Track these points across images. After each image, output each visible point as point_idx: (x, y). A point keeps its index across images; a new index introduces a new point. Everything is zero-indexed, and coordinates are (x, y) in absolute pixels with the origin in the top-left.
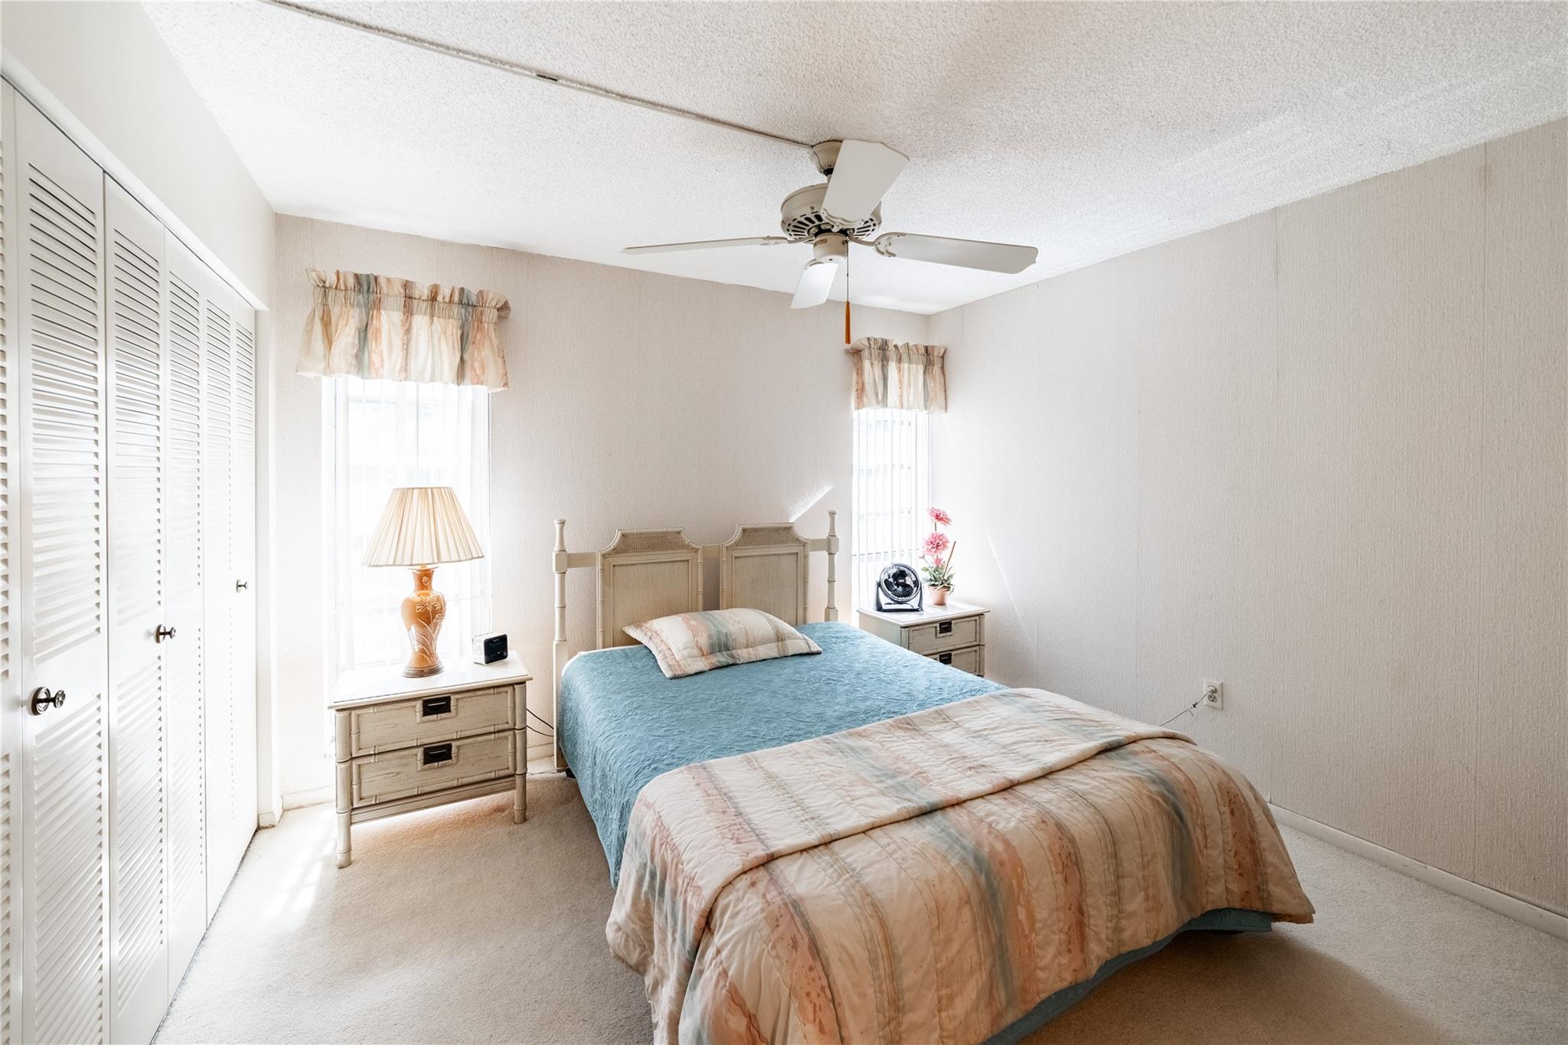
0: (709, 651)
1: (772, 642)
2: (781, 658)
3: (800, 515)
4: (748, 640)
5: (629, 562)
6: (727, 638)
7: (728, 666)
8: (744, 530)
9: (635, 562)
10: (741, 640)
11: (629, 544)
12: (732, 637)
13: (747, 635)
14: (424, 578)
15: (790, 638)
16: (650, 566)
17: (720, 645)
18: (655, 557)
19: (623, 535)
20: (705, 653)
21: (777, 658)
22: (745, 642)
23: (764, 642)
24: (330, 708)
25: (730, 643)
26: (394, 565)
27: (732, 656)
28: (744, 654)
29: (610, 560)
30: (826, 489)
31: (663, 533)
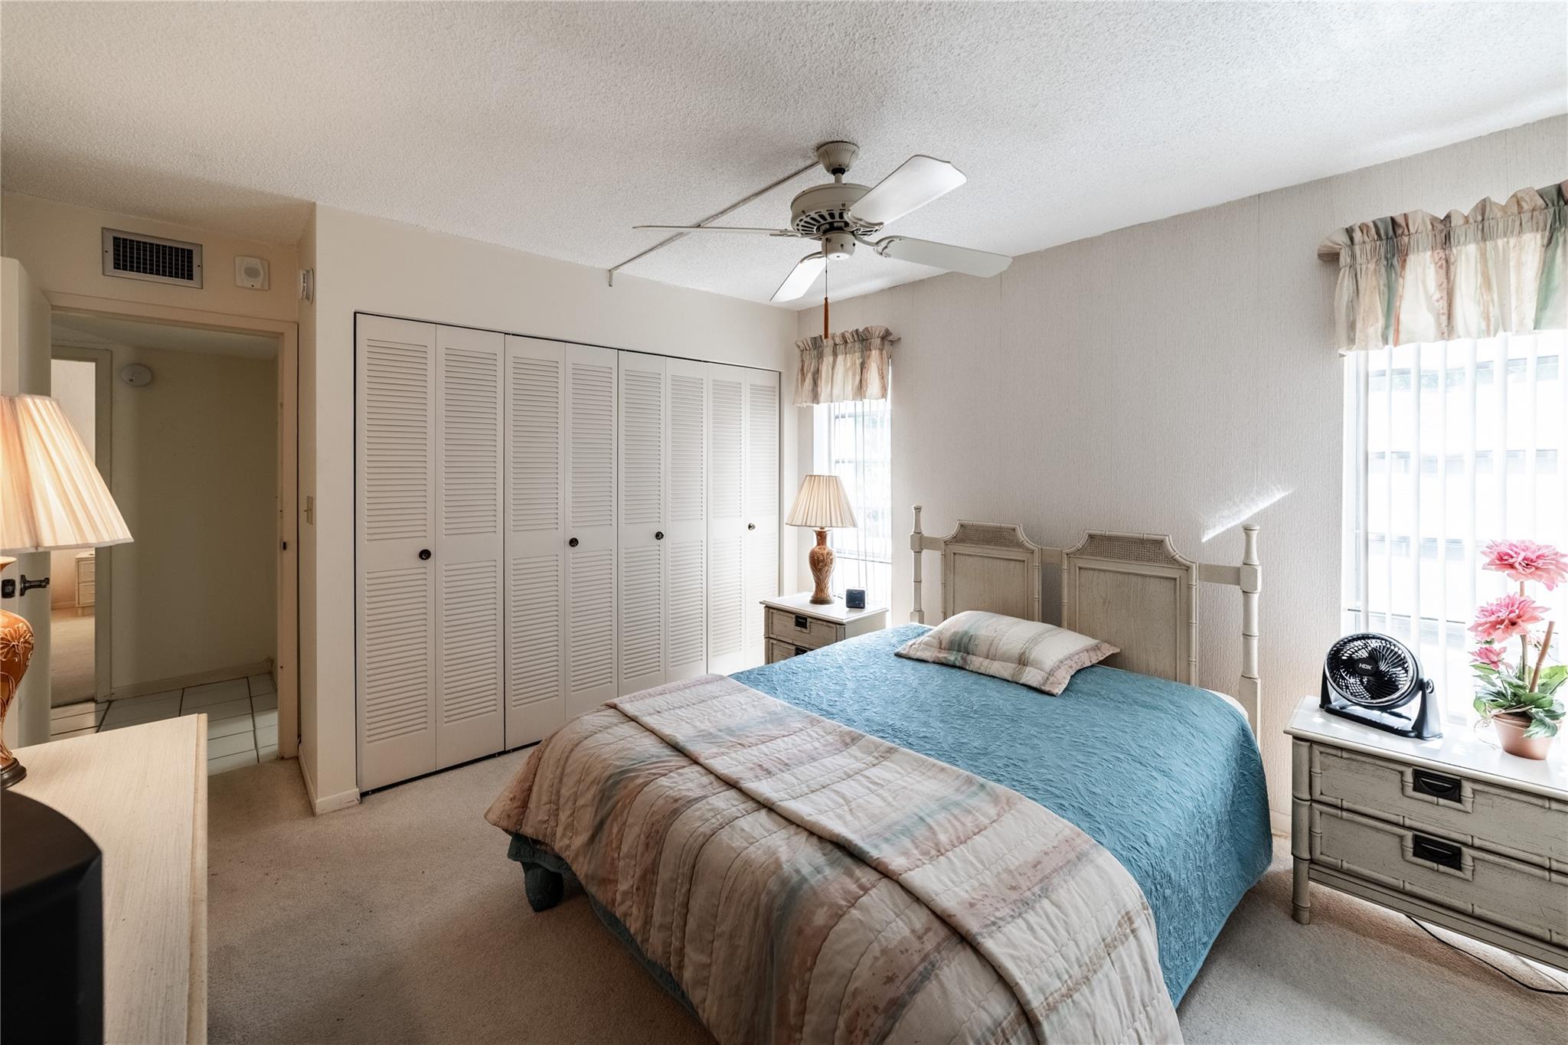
0: (947, 648)
1: (1012, 663)
2: (1013, 682)
3: (1223, 529)
4: (989, 650)
5: (966, 553)
6: (970, 640)
7: (953, 666)
8: (1091, 537)
9: (971, 553)
10: (983, 648)
11: (966, 535)
12: (975, 641)
13: (991, 645)
14: (821, 536)
15: (1032, 666)
16: (986, 560)
17: (959, 645)
18: (989, 551)
19: (962, 526)
20: (943, 647)
21: (1008, 681)
22: (985, 651)
23: (1005, 658)
24: (761, 603)
25: (971, 647)
26: (805, 526)
27: (964, 660)
28: (976, 662)
29: (952, 547)
30: (1278, 495)
31: (998, 528)
